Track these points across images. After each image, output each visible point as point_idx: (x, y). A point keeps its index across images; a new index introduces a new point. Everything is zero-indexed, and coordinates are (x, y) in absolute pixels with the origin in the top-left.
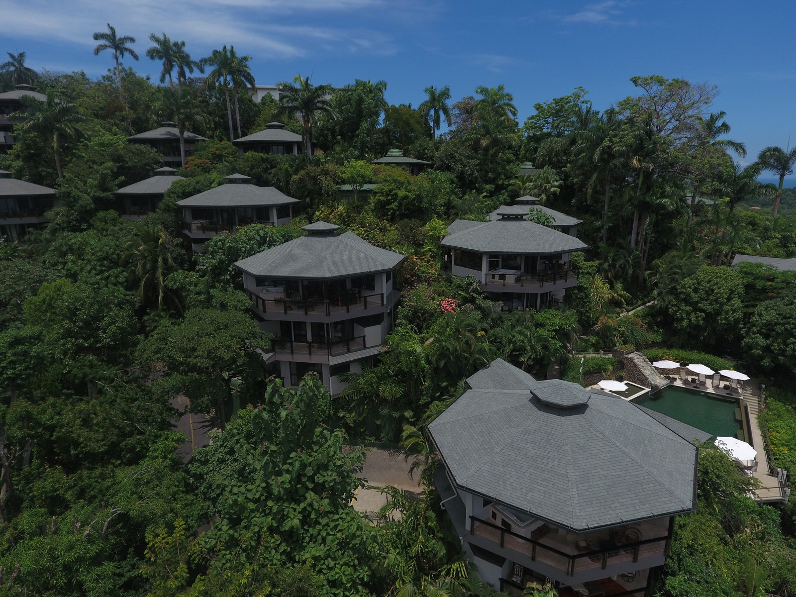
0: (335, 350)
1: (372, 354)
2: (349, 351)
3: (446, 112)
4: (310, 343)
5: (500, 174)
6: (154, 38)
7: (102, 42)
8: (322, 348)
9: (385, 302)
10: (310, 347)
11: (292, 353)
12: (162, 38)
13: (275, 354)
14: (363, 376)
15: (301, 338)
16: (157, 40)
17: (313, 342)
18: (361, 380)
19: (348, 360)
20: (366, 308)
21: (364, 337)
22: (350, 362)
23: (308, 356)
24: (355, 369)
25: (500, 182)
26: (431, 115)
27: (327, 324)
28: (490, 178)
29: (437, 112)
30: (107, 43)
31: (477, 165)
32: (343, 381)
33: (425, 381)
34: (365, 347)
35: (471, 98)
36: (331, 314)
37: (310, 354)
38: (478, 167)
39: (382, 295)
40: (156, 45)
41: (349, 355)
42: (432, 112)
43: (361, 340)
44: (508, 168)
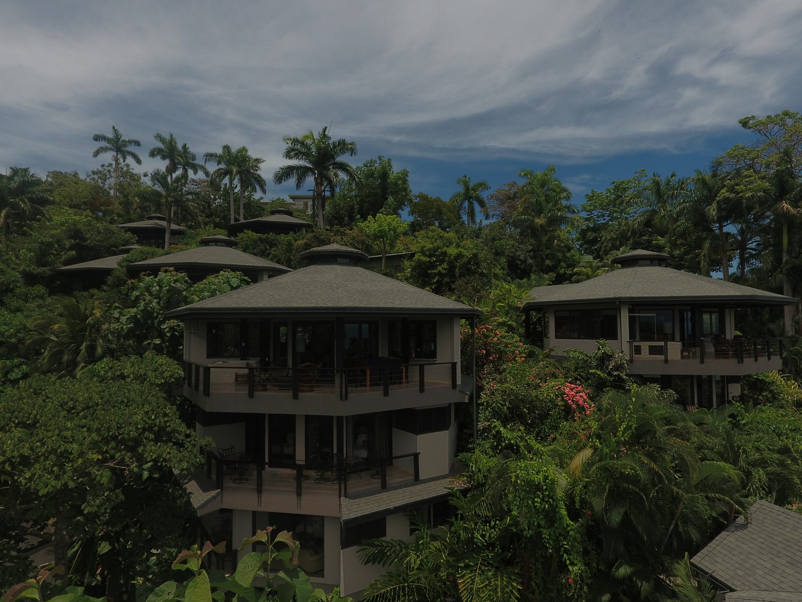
0: (355, 483)
1: (434, 494)
2: (384, 487)
3: (482, 204)
4: (299, 468)
5: (560, 261)
6: (159, 137)
7: (104, 144)
8: (327, 480)
9: (459, 382)
10: (299, 478)
11: (259, 491)
12: (168, 137)
13: (221, 493)
14: (417, 549)
15: (284, 459)
16: (162, 140)
17: (308, 466)
18: (412, 557)
19: (384, 507)
20: (422, 389)
21: (416, 456)
22: (388, 512)
23: (295, 496)
24: (396, 531)
25: (562, 271)
26: (465, 208)
27: (340, 419)
28: (548, 266)
29: (471, 204)
30: (109, 145)
31: (529, 252)
32: (372, 559)
33: (572, 564)
34: (417, 479)
35: (514, 184)
36: (351, 395)
37: (299, 494)
38: (531, 254)
39: (454, 365)
40: (160, 145)
41: (384, 495)
42: (466, 204)
43: (407, 464)
44: (568, 255)
